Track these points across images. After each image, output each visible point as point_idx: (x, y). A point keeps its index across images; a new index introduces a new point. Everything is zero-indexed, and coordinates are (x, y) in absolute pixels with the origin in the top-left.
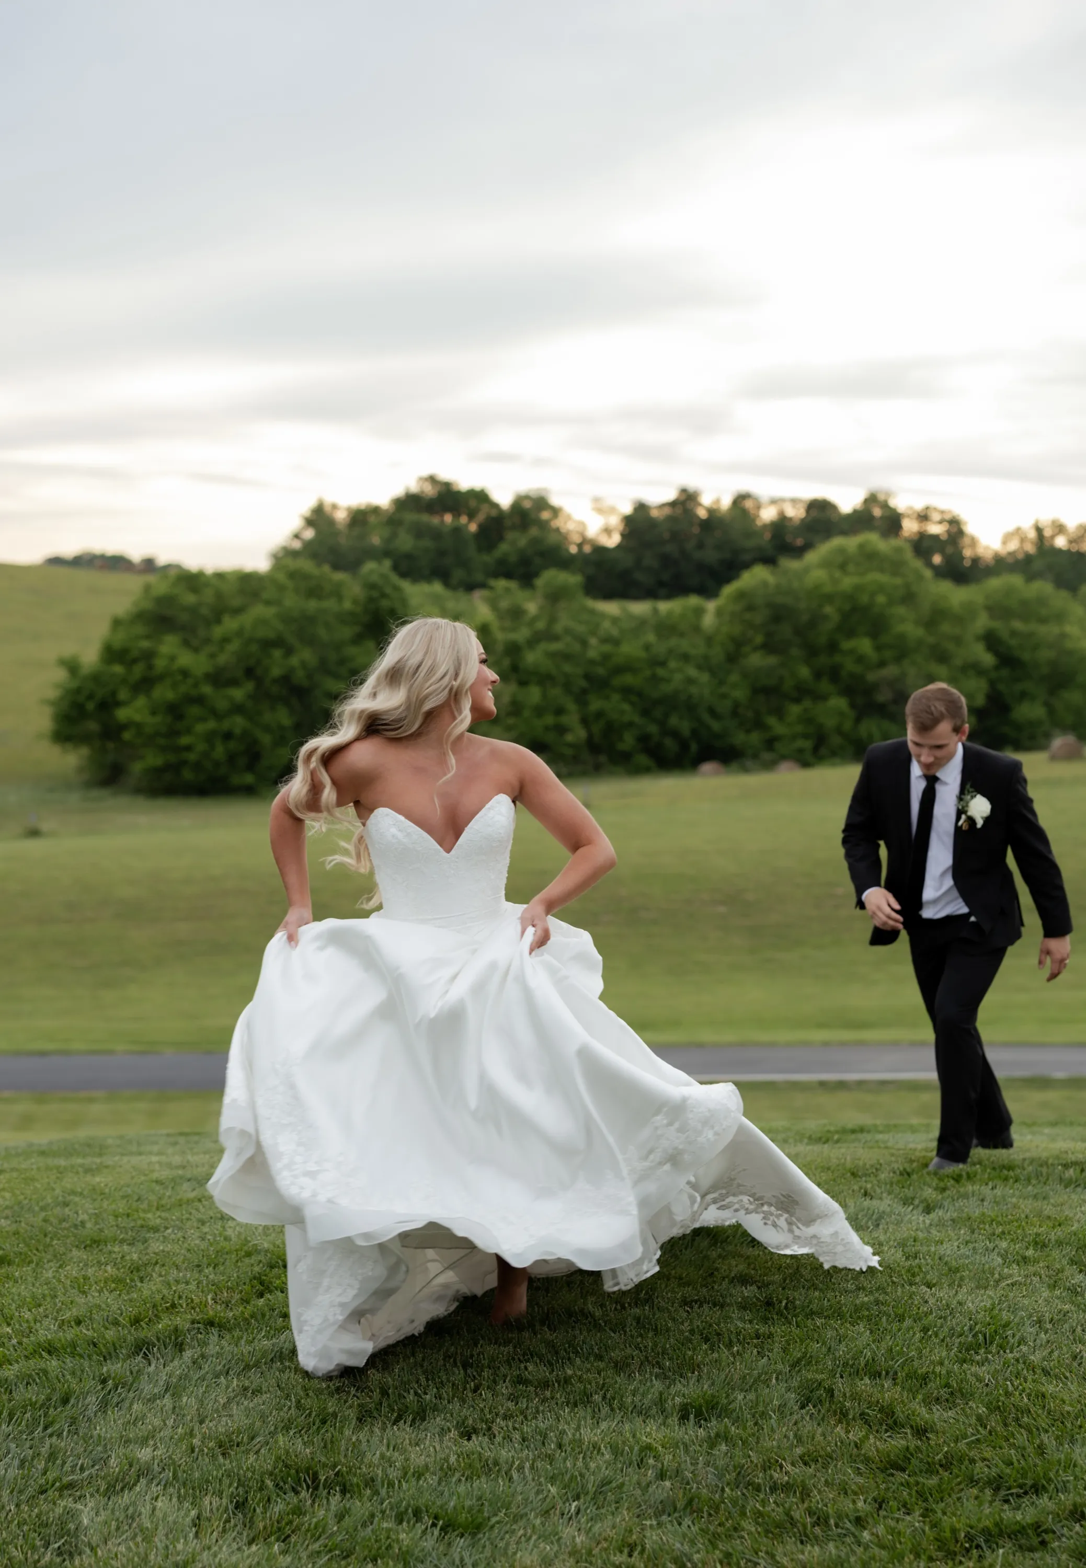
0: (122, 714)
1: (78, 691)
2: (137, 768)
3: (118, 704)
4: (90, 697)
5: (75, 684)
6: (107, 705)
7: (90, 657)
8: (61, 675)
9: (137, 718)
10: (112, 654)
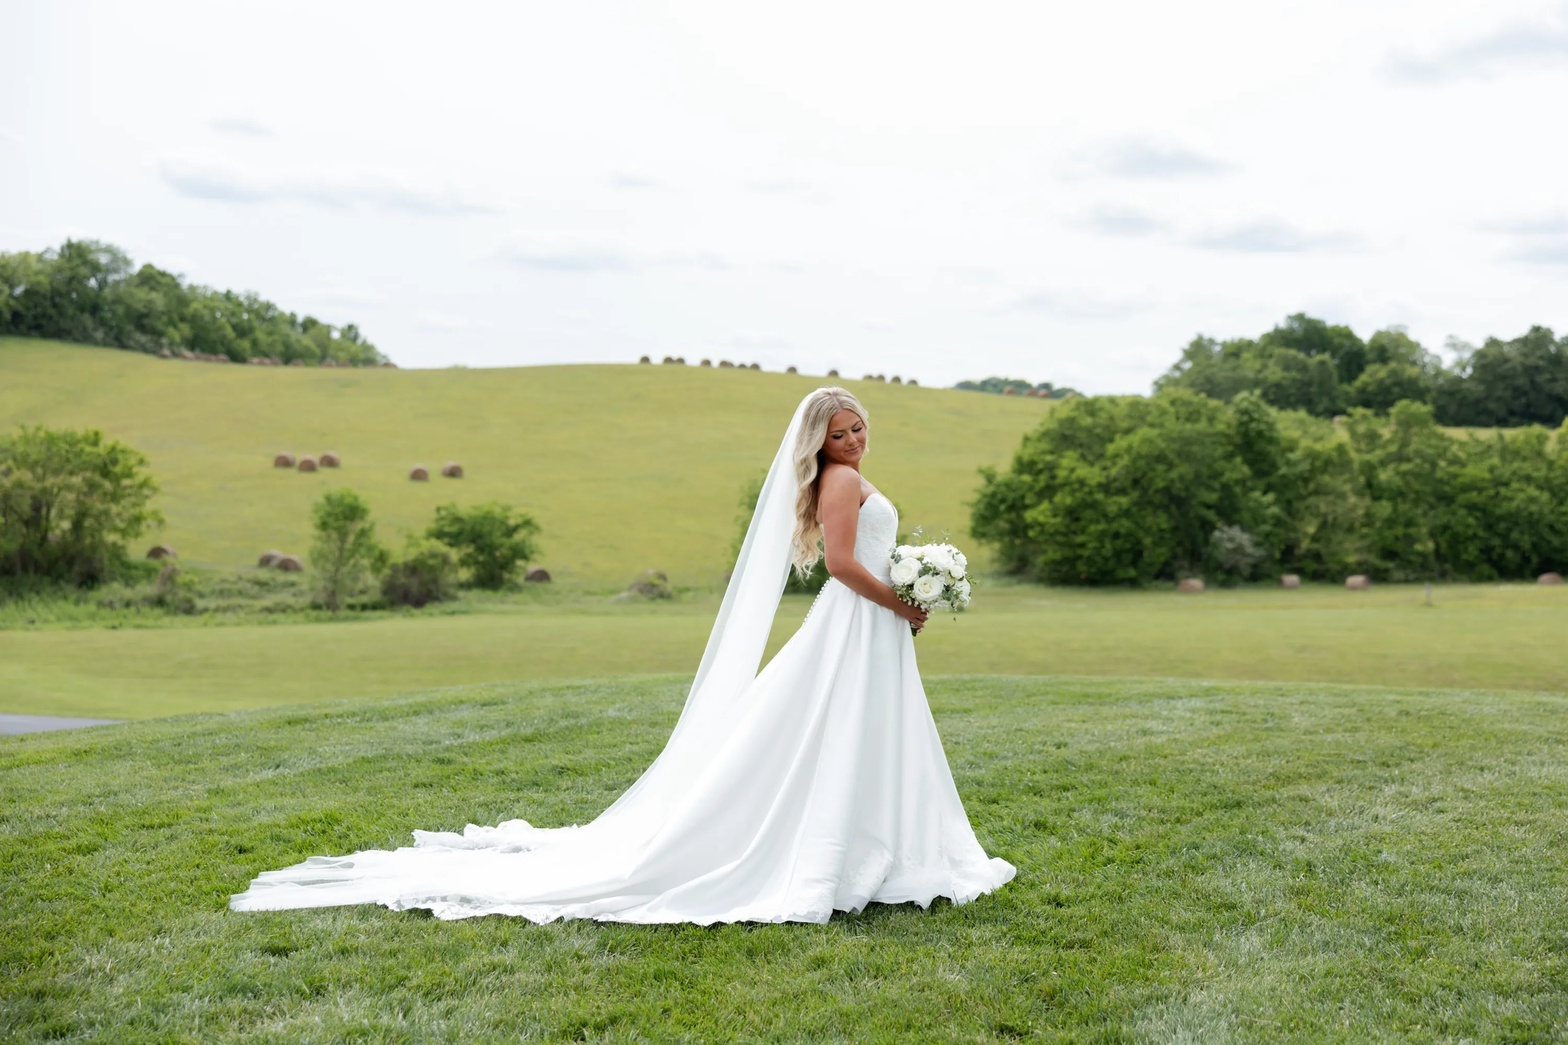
0: (1029, 515)
1: (993, 495)
2: (1040, 560)
3: (1026, 507)
4: (1003, 501)
5: (991, 489)
6: (1017, 506)
7: (1004, 468)
8: (980, 482)
9: (1041, 519)
10: (1023, 466)
